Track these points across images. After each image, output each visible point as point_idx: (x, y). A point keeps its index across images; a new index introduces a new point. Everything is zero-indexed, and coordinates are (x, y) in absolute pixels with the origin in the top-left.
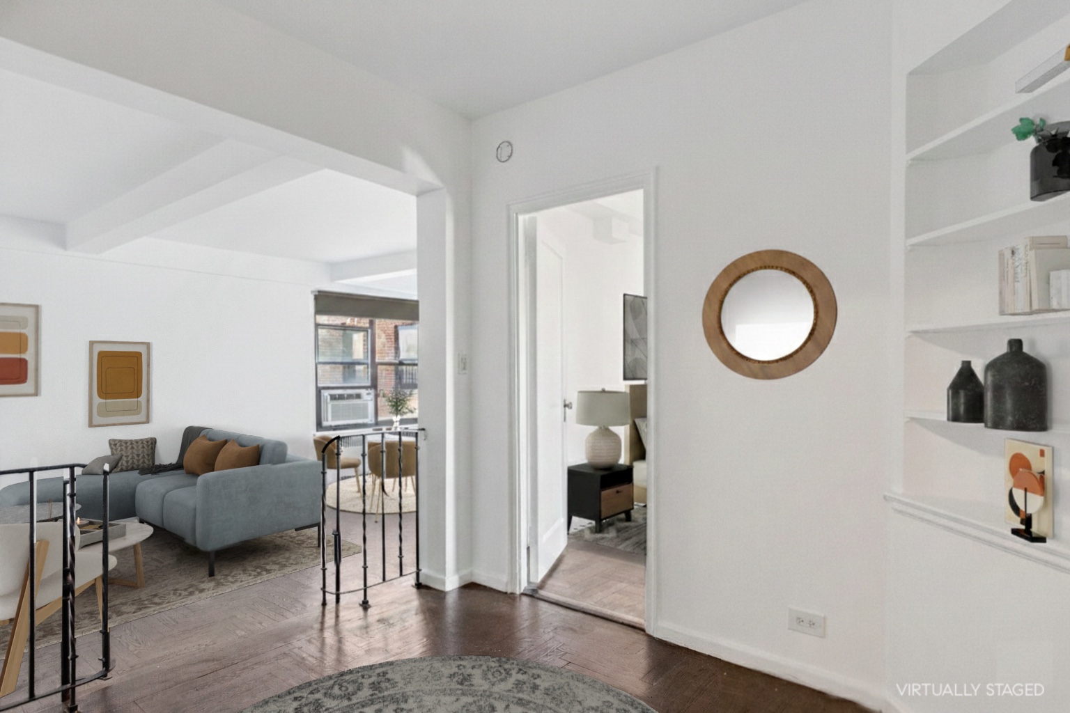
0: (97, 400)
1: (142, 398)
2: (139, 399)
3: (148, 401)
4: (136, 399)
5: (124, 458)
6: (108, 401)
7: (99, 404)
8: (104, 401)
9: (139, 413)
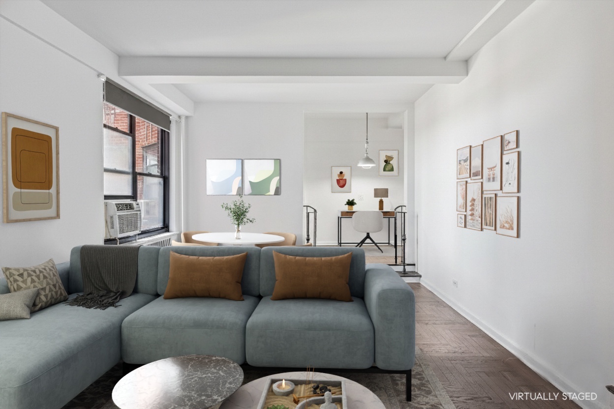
0: (13, 189)
1: (53, 190)
2: (51, 191)
3: (58, 193)
4: (47, 191)
5: (43, 293)
6: (23, 190)
7: (15, 194)
8: (19, 190)
9: (50, 207)
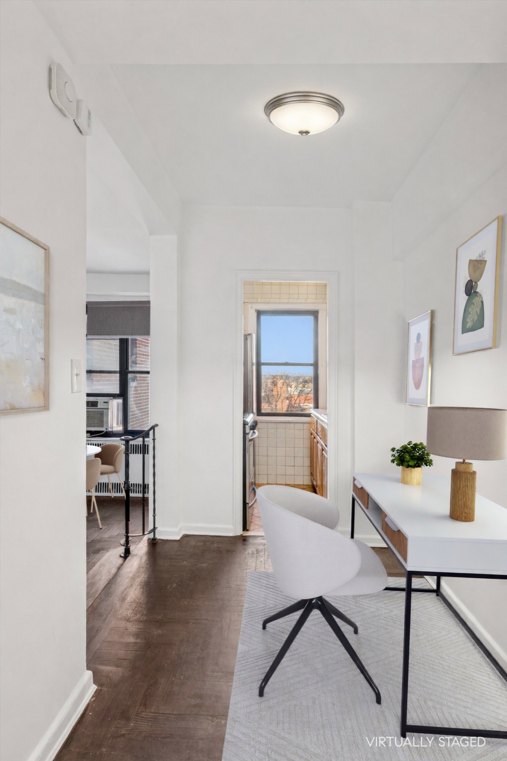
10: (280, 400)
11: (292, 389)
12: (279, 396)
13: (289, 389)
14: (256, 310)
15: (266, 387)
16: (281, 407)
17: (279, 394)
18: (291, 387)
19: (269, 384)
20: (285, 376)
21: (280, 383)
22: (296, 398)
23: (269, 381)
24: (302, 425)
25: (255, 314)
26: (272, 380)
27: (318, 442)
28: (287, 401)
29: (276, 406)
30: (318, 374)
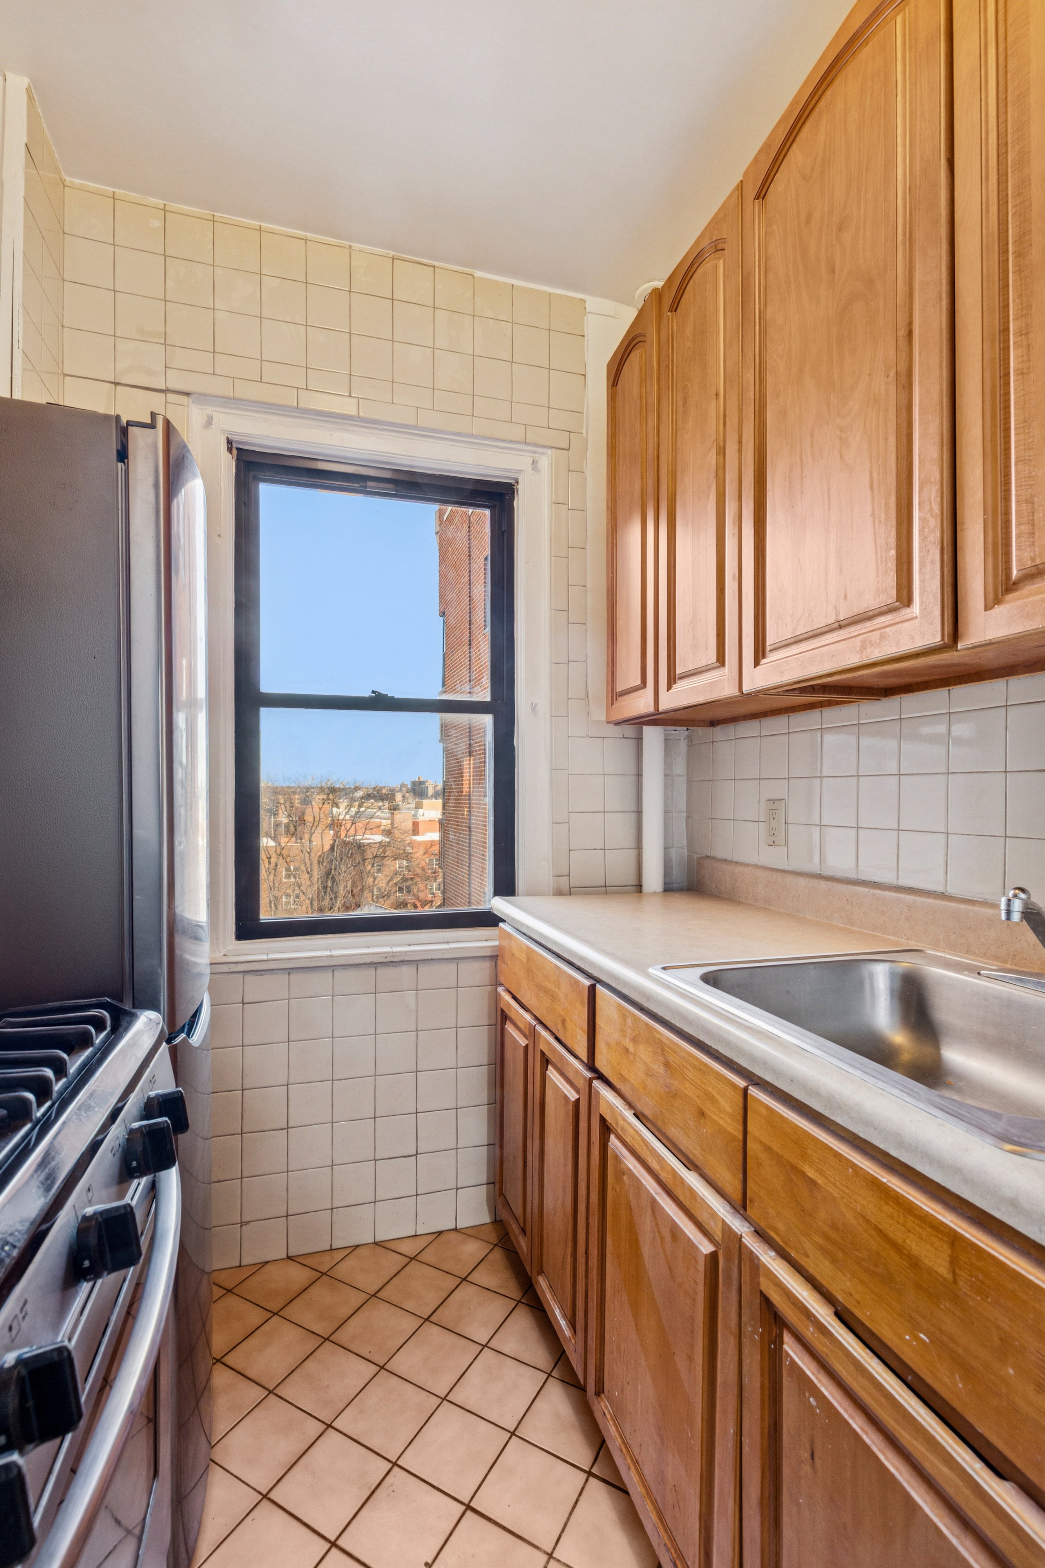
10: (319, 830)
11: (341, 810)
12: (316, 824)
13: (335, 809)
14: (229, 442)
15: (292, 807)
16: (320, 843)
17: (317, 819)
18: (338, 807)
19: (297, 801)
20: (329, 788)
21: (318, 798)
22: (348, 826)
23: (297, 796)
24: (453, 966)
25: (227, 465)
26: (302, 796)
27: (546, 1062)
28: (332, 832)
29: (310, 841)
30: (512, 749)
